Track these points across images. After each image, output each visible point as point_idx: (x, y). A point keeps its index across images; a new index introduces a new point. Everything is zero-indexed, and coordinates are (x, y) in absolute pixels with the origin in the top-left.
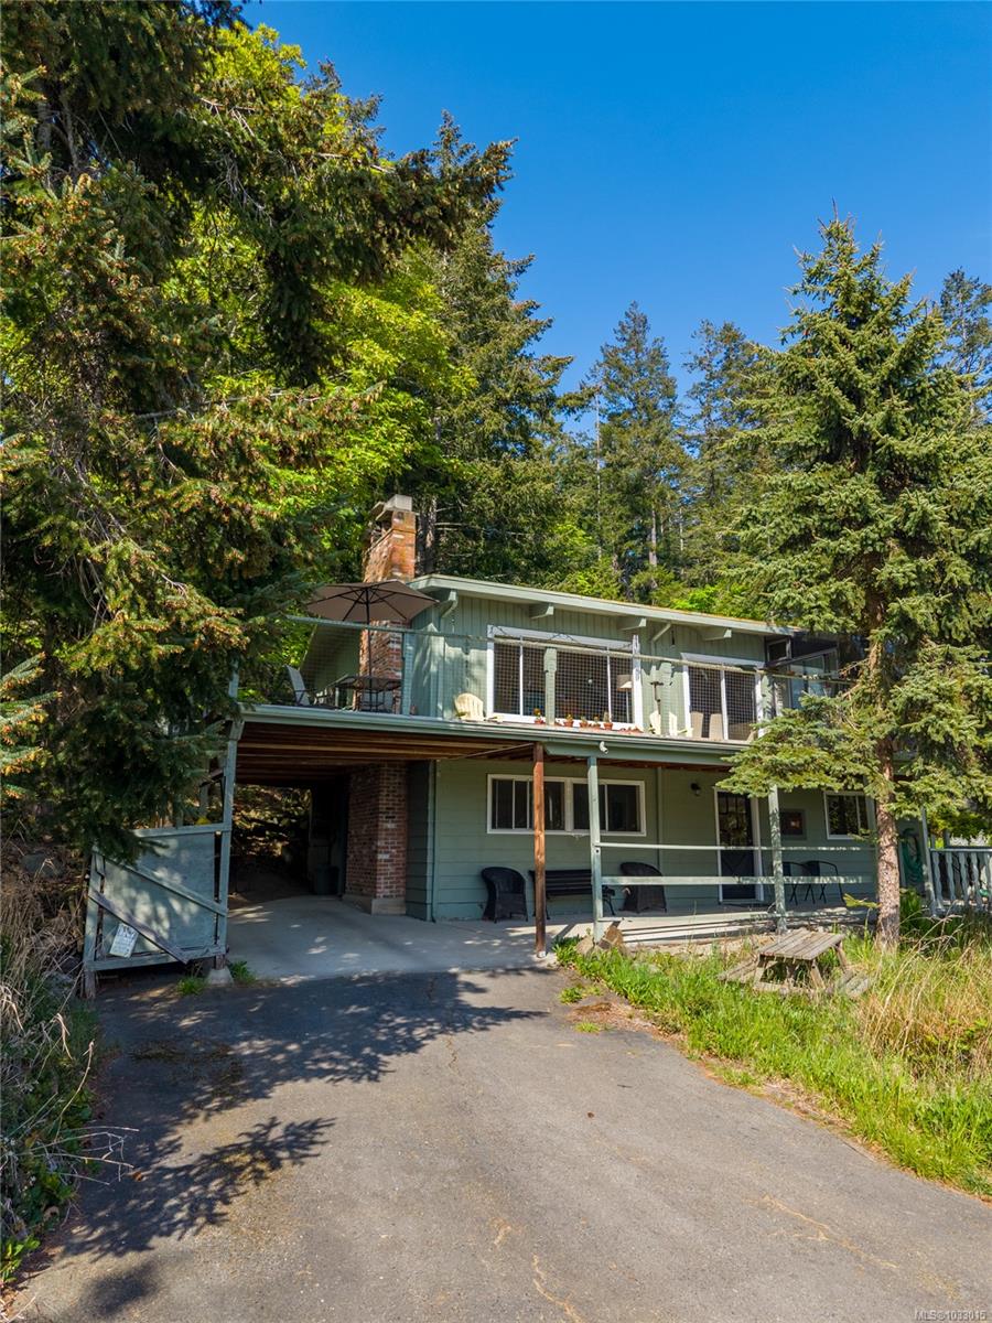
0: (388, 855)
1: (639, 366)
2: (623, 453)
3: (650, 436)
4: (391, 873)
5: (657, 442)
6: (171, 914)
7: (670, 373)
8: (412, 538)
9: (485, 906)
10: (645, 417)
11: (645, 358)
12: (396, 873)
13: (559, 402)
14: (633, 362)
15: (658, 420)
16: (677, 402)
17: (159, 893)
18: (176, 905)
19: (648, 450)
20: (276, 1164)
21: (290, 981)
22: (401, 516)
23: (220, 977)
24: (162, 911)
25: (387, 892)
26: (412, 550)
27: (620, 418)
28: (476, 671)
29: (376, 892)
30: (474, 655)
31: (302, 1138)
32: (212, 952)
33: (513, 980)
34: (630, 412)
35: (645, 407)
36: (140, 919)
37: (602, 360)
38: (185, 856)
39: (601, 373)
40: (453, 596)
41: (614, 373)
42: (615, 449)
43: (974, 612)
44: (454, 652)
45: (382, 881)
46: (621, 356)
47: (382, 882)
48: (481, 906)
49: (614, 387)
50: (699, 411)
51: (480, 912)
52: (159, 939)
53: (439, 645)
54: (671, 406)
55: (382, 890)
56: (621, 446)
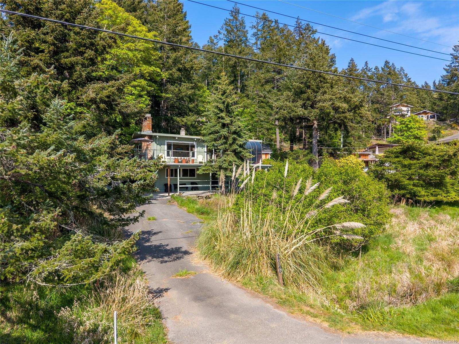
7: (246, 29)
8: (151, 122)
11: (238, 23)
22: (149, 118)
26: (151, 125)
28: (164, 149)
30: (163, 146)
37: (225, 23)
40: (157, 137)
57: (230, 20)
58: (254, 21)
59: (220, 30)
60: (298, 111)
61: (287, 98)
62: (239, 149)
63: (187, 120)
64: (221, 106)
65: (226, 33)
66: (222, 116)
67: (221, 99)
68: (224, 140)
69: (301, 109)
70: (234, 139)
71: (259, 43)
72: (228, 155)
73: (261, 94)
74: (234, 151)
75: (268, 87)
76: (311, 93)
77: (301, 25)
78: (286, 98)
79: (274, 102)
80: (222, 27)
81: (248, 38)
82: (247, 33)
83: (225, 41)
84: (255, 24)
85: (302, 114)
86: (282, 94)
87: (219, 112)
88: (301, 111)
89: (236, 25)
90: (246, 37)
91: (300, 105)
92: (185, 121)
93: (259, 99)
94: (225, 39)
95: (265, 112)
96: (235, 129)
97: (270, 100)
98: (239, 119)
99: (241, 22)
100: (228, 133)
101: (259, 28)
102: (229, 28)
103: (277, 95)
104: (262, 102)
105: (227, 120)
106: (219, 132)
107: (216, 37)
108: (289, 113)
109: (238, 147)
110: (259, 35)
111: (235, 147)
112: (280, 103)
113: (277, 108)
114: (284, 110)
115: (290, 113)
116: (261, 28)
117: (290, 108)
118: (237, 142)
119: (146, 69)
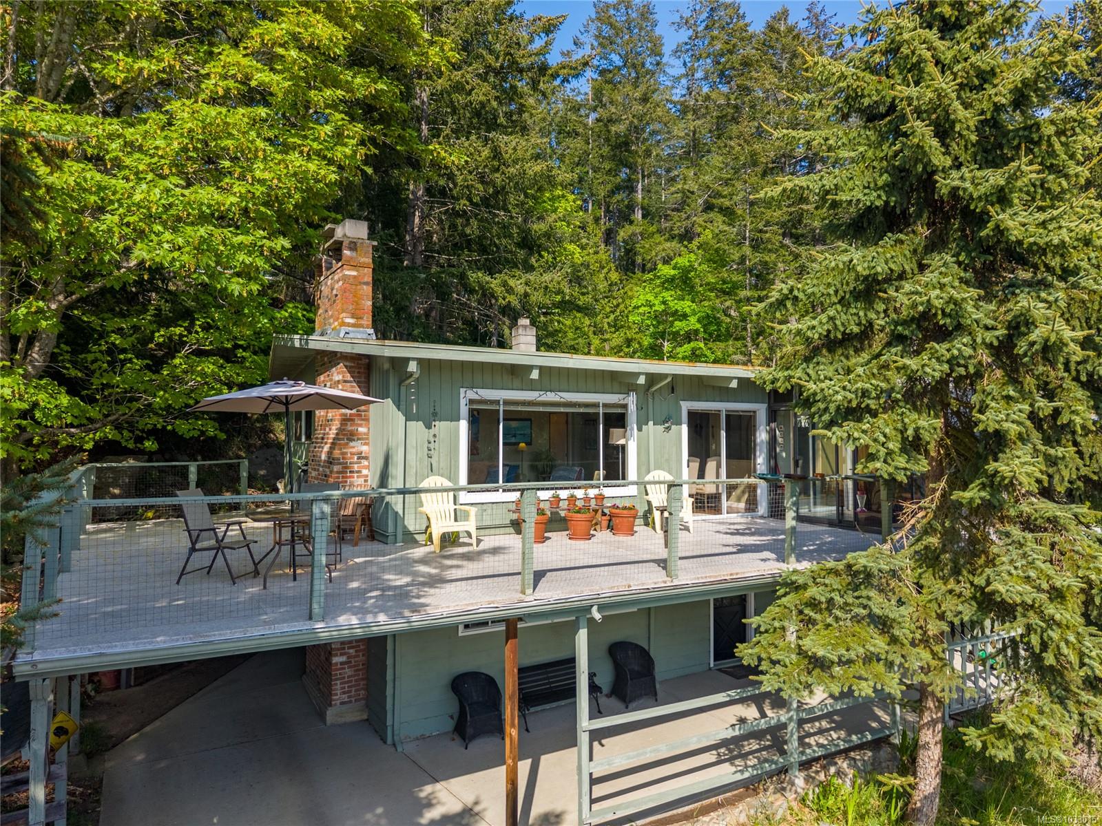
1: (629, 21)
2: (613, 110)
3: (637, 95)
4: (349, 677)
5: (645, 99)
7: (658, 31)
8: (367, 274)
9: (456, 717)
10: (633, 75)
11: (634, 15)
12: (355, 676)
13: (550, 72)
14: (624, 19)
15: (645, 80)
16: (664, 60)
19: (638, 108)
22: (353, 246)
25: (345, 698)
26: (368, 289)
27: (611, 75)
29: (331, 701)
34: (619, 68)
35: (634, 66)
37: (594, 16)
39: (593, 28)
40: (413, 367)
41: (607, 31)
42: (605, 105)
43: (1087, 456)
45: (339, 687)
46: (612, 12)
47: (337, 687)
48: (452, 717)
49: (606, 43)
50: (683, 71)
51: (450, 725)
54: (658, 64)
55: (338, 695)
56: (611, 103)
59: (579, 35)
80: (587, 27)
82: (663, 44)
90: (658, 57)
99: (644, 11)
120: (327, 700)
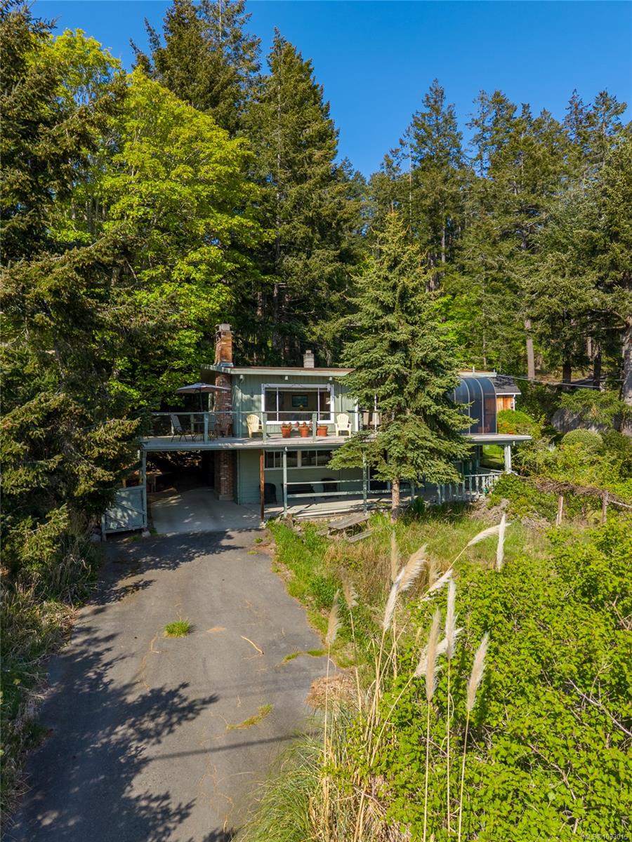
0: (224, 478)
3: (440, 178)
4: (227, 485)
5: (445, 181)
6: (128, 515)
7: (458, 130)
8: (230, 343)
11: (442, 120)
12: (229, 485)
14: (435, 123)
17: (124, 509)
18: (130, 512)
19: (439, 187)
20: (138, 590)
21: (169, 535)
22: (225, 334)
23: (146, 534)
24: (125, 514)
25: (225, 492)
26: (230, 349)
28: (257, 404)
30: (255, 397)
31: (147, 584)
32: (142, 527)
33: (248, 534)
36: (119, 517)
37: (413, 124)
38: (131, 497)
39: (413, 132)
40: (242, 377)
42: (421, 185)
44: (246, 397)
47: (223, 488)
52: (125, 523)
53: (240, 394)
54: (459, 152)
55: (223, 491)
57: (423, 115)
58: (476, 111)
59: (403, 138)
60: (587, 296)
61: (557, 267)
62: (435, 408)
63: (322, 330)
64: (387, 297)
65: (415, 142)
66: (388, 324)
67: (386, 279)
68: (393, 385)
69: (594, 292)
70: (423, 382)
71: (485, 156)
72: (405, 421)
73: (493, 262)
74: (420, 411)
75: (507, 246)
76: (622, 252)
77: (580, 107)
78: (554, 267)
79: (522, 279)
80: (408, 132)
81: (462, 149)
82: (461, 139)
83: (414, 159)
84: (477, 116)
85: (599, 303)
86: (543, 260)
87: (380, 313)
88: (594, 298)
89: (437, 125)
90: (458, 147)
91: (592, 282)
92: (319, 333)
93: (486, 274)
94: (414, 154)
95: (500, 302)
96: (422, 354)
97: (513, 275)
98: (434, 328)
99: (448, 117)
100: (405, 365)
101: (487, 124)
102: (422, 133)
103: (529, 262)
104: (495, 279)
105: (403, 334)
106: (381, 365)
107: (395, 152)
108: (566, 303)
109: (430, 402)
110: (485, 138)
111: (423, 400)
112: (539, 281)
113: (532, 293)
114: (551, 296)
115: (568, 304)
116: (490, 124)
117: (566, 290)
118: (428, 388)
119: (223, 222)
120: (220, 493)
